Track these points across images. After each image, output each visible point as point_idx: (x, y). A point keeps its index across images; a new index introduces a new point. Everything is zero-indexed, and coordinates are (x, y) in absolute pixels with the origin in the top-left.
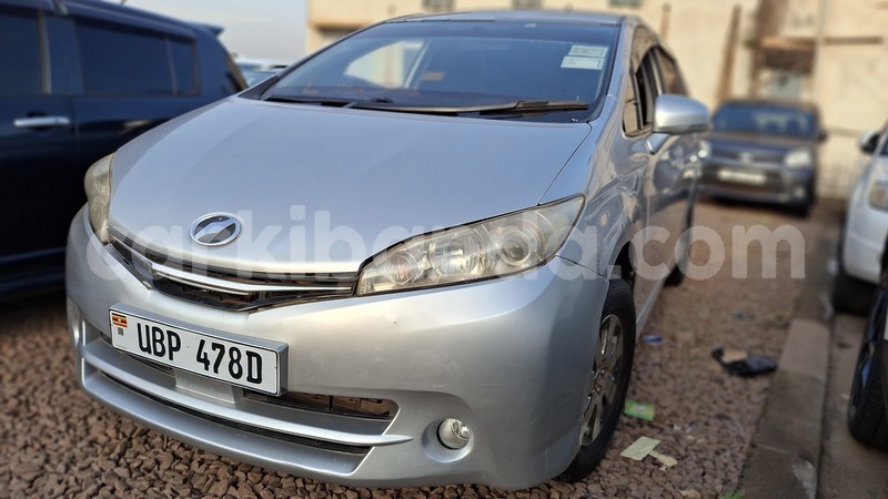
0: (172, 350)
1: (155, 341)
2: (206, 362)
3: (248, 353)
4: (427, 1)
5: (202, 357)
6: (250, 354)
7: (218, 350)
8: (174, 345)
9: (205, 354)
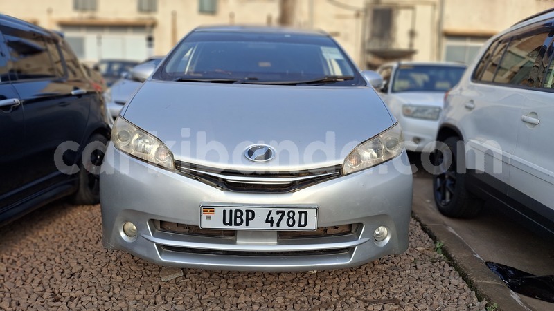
0: (248, 220)
1: (236, 217)
2: (272, 222)
3: (299, 212)
4: (76, 7)
5: (269, 220)
6: (300, 213)
7: (280, 214)
8: (250, 217)
9: (272, 218)
